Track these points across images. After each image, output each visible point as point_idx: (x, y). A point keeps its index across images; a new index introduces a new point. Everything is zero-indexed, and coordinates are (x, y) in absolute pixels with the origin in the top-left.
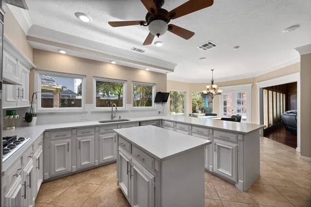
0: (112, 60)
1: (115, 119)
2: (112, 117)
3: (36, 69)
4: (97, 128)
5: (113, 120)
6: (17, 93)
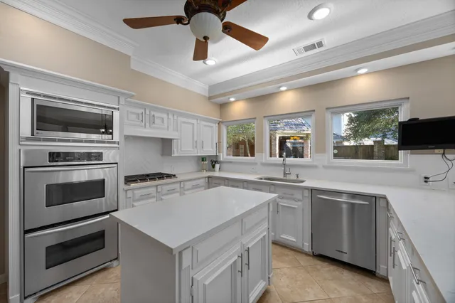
0: (280, 85)
1: (288, 177)
2: (285, 174)
3: (222, 122)
4: (245, 183)
5: (285, 178)
6: (195, 145)
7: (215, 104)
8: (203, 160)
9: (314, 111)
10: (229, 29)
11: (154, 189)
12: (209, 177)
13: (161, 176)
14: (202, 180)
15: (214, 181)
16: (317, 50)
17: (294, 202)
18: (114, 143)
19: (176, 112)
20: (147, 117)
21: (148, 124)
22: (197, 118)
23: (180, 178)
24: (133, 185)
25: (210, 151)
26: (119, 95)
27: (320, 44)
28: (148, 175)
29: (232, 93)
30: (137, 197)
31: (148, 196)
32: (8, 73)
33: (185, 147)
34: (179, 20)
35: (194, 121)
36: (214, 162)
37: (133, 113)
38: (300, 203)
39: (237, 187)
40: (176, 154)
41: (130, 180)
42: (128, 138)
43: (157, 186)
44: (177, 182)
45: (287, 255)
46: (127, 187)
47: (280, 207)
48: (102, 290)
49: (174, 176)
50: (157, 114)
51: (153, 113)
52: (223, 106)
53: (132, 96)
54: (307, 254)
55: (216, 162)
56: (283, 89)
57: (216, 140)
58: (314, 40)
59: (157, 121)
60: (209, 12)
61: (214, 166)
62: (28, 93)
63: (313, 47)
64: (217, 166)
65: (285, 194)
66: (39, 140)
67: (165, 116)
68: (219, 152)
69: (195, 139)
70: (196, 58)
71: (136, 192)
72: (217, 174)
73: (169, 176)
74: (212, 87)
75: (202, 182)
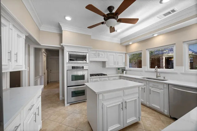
0: (153, 34)
1: (159, 78)
2: (157, 76)
3: (127, 53)
4: (135, 79)
5: (157, 79)
6: (115, 63)
7: (124, 46)
8: (118, 69)
9: (175, 44)
10: (120, 21)
11: (99, 79)
12: (120, 76)
13: (102, 75)
14: (118, 77)
15: (122, 78)
16: (173, 14)
17: (159, 90)
18: (87, 63)
19: (107, 51)
20: (97, 54)
21: (97, 57)
22: (115, 53)
23: (108, 76)
24: (92, 77)
25: (121, 65)
26: (88, 48)
27: (173, 11)
28: (97, 74)
29: (130, 41)
30: (94, 81)
31: (97, 81)
32: (64, 47)
33: (110, 64)
34: (103, 23)
35: (114, 54)
36: (123, 70)
37: (93, 53)
38: (162, 91)
39: (132, 81)
40: (107, 67)
41: (91, 75)
42: (91, 62)
43: (100, 78)
44: (107, 77)
45: (154, 114)
46: (91, 77)
47: (152, 91)
48: (84, 107)
49: (106, 75)
50: (100, 53)
51: (99, 53)
52: (127, 46)
53: (92, 48)
54: (166, 116)
55: (124, 70)
56: (155, 35)
57: (124, 61)
58: (169, 10)
59: (100, 55)
60: (111, 18)
61: (123, 72)
62: (68, 51)
63: (169, 13)
64: (125, 72)
65: (154, 85)
66: (70, 63)
67: (103, 53)
68: (126, 66)
69: (115, 61)
70: (111, 32)
71: (93, 79)
72: (124, 75)
73: (104, 75)
74: (122, 40)
75: (117, 78)
